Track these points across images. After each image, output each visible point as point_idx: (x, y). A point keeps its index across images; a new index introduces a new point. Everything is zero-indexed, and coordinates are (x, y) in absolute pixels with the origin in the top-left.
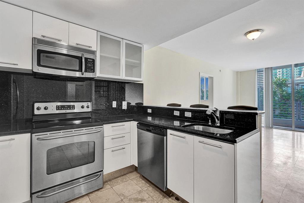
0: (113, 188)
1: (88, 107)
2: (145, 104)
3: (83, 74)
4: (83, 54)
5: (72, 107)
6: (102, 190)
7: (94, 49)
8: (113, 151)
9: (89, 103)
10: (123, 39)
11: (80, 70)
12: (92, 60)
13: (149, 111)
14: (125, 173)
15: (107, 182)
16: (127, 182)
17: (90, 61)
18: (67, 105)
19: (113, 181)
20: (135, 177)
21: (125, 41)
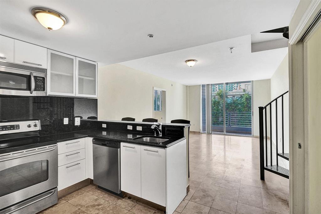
0: (68, 202)
1: (35, 126)
2: (99, 119)
3: (31, 93)
4: (31, 73)
5: (16, 127)
6: (57, 205)
7: (44, 67)
8: (67, 167)
9: (37, 121)
10: (76, 56)
12: (42, 79)
13: (104, 126)
14: (80, 187)
15: (61, 198)
16: (83, 194)
17: (40, 80)
18: (9, 126)
19: (67, 196)
20: (90, 189)
21: (78, 59)
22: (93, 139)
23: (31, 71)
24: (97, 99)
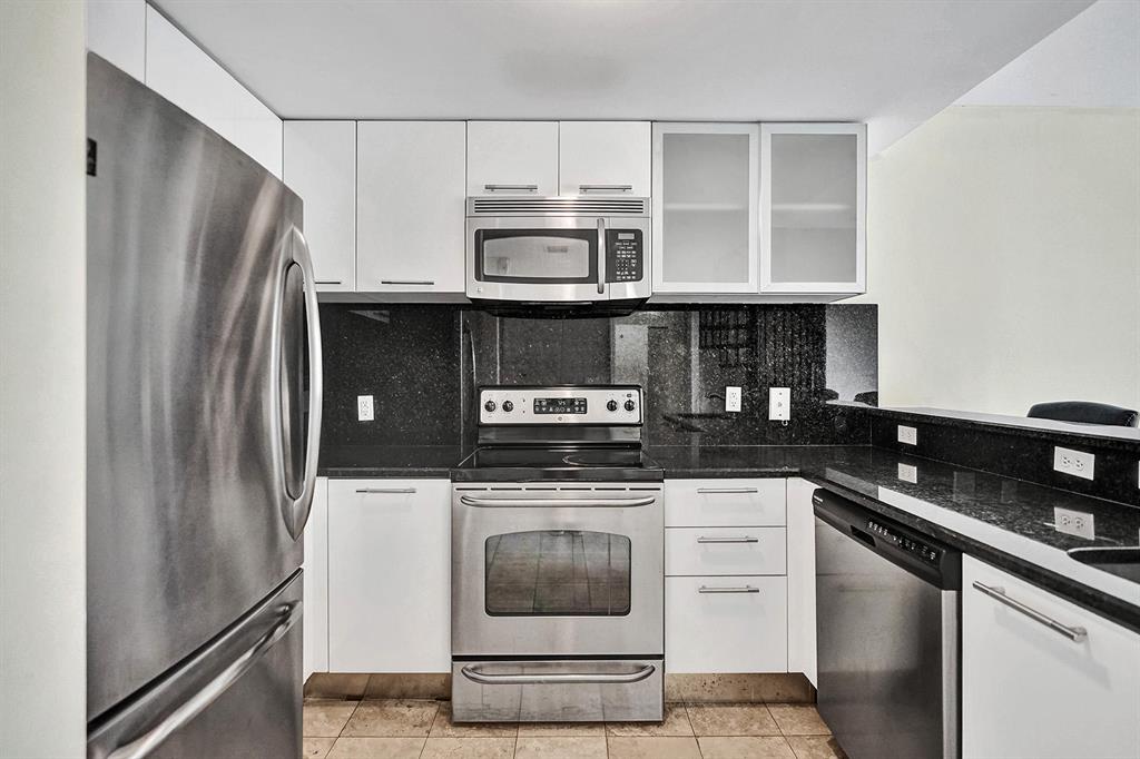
0: (699, 739)
1: (629, 407)
2: (885, 403)
3: (601, 291)
4: (601, 221)
5: (580, 406)
6: (658, 731)
7: (639, 192)
8: (703, 591)
9: (635, 392)
10: (759, 122)
11: (592, 278)
12: (632, 236)
13: (908, 435)
14: (767, 697)
15: (683, 704)
16: (766, 740)
17: (626, 241)
18: (564, 400)
19: (706, 709)
22: (817, 492)
23: (599, 214)
24: (876, 306)
